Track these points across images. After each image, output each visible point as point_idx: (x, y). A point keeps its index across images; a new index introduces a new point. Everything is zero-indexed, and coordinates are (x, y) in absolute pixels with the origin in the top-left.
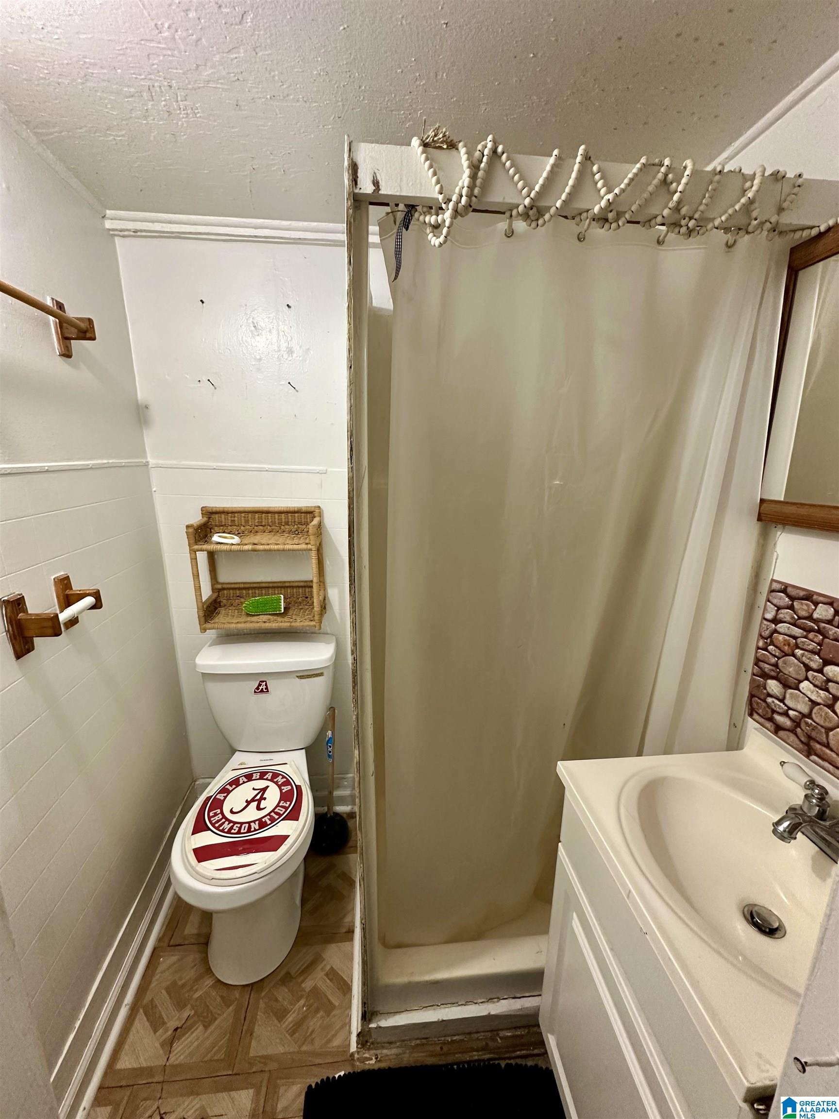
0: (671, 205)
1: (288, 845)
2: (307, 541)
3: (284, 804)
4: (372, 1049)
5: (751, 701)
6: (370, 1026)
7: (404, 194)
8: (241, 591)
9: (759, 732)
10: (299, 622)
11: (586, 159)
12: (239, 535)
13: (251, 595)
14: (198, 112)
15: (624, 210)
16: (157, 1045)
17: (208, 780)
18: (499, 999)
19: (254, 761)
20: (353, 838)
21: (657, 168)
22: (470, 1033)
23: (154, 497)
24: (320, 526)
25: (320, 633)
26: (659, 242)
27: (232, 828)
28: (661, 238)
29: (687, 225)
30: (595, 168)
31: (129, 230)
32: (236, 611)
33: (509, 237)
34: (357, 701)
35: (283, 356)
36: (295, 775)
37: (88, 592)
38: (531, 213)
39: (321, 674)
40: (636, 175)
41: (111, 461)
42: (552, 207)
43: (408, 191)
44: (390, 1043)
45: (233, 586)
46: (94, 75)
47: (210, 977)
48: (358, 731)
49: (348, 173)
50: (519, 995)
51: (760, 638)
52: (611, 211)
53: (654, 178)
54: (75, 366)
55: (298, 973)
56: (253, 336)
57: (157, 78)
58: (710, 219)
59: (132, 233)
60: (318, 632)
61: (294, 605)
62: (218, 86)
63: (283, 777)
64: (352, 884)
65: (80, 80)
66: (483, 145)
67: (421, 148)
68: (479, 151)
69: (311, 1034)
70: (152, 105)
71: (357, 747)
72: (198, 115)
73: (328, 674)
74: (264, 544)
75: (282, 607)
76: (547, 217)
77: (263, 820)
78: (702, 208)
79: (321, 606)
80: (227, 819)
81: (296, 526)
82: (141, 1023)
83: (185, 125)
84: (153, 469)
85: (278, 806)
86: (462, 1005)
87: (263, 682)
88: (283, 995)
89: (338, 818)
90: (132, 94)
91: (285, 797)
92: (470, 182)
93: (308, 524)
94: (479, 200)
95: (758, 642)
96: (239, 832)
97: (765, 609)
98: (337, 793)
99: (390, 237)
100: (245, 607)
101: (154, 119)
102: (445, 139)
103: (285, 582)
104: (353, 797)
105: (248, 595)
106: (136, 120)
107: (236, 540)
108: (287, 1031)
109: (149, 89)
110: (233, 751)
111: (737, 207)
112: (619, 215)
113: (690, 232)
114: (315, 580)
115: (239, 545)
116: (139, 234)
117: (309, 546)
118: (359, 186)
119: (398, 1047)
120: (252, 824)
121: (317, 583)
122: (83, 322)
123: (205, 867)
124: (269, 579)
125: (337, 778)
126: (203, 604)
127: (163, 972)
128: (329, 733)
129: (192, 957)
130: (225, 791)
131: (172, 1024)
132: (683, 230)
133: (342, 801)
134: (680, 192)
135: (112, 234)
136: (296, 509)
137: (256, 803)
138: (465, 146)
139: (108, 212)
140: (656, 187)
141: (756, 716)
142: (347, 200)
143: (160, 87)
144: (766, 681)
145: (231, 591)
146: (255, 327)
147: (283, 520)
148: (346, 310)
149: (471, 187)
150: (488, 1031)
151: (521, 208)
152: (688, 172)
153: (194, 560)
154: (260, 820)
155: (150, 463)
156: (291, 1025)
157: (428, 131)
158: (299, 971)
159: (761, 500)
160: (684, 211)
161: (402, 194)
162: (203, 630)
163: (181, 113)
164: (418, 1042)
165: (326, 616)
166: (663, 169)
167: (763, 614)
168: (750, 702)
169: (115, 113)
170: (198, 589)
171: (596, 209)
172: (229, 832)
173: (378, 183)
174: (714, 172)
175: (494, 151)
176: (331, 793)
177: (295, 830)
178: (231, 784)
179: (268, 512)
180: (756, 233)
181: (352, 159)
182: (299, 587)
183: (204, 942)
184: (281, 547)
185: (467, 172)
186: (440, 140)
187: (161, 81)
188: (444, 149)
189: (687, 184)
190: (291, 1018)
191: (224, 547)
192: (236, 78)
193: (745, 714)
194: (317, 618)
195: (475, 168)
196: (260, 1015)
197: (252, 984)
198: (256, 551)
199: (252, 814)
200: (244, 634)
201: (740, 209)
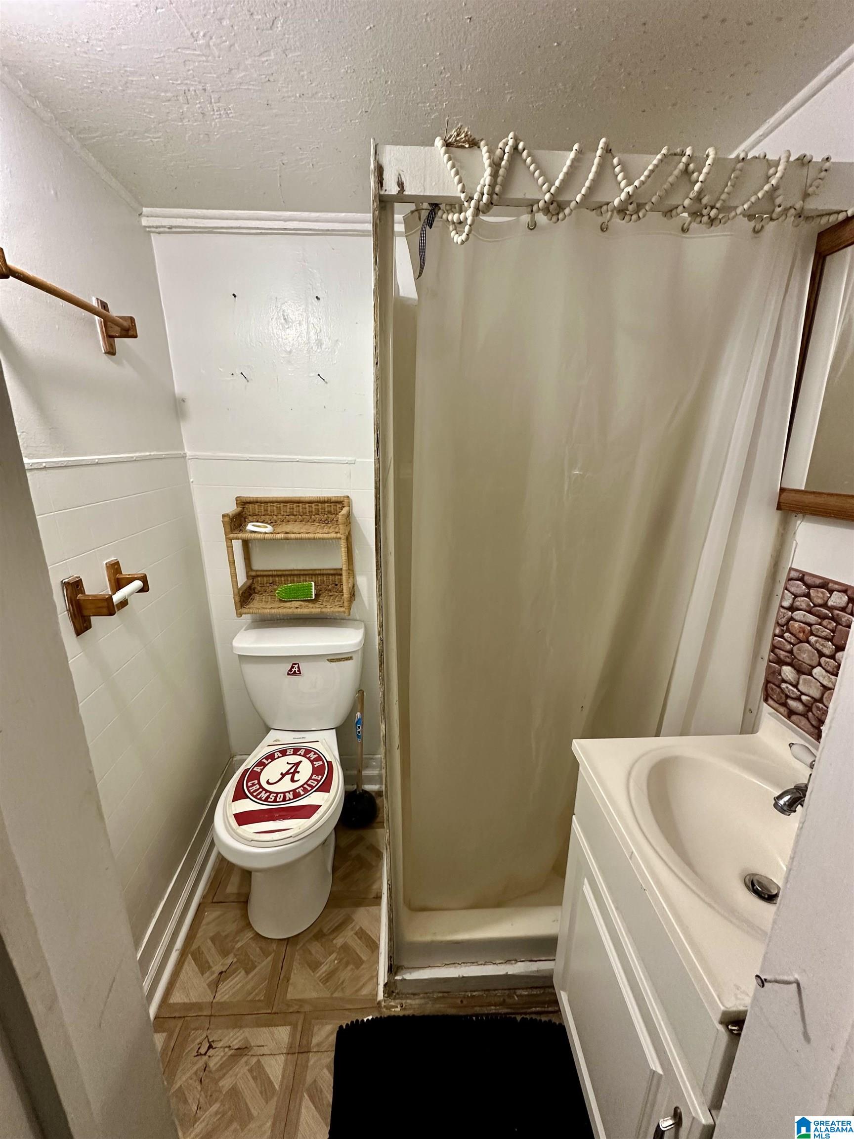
0: (692, 195)
1: (320, 814)
2: (337, 530)
3: (316, 778)
4: (398, 999)
5: (766, 686)
6: (396, 978)
7: (428, 193)
8: (274, 578)
9: (773, 716)
10: (329, 607)
11: (607, 152)
12: (272, 524)
13: (283, 582)
14: (231, 113)
15: (644, 201)
16: (205, 985)
17: (244, 757)
18: (516, 961)
19: (289, 739)
20: (380, 815)
21: (677, 158)
22: (488, 990)
23: (191, 486)
24: (349, 515)
25: (349, 620)
26: (684, 230)
27: (268, 797)
28: (685, 226)
29: (709, 215)
30: (615, 161)
31: (164, 227)
32: (270, 597)
33: (531, 229)
34: (383, 679)
35: (312, 348)
36: (326, 752)
37: (136, 576)
38: (551, 207)
39: (350, 658)
40: (656, 166)
41: (152, 453)
42: (572, 201)
43: (432, 191)
44: (414, 994)
45: (266, 573)
46: (134, 82)
47: (251, 931)
48: (384, 707)
49: (374, 175)
50: (535, 959)
51: (777, 625)
52: (631, 204)
53: (676, 168)
54: (119, 363)
55: (330, 931)
56: (284, 329)
57: (192, 83)
58: (731, 207)
59: (167, 230)
60: (347, 618)
61: (325, 592)
62: (250, 87)
63: (315, 753)
64: (379, 856)
65: (120, 88)
66: (504, 143)
67: (444, 148)
68: (501, 148)
69: (343, 982)
70: (187, 108)
71: (383, 721)
72: (231, 115)
73: (357, 658)
74: (295, 533)
75: (313, 594)
76: (567, 211)
77: (297, 791)
78: (723, 197)
79: (351, 594)
80: (264, 789)
81: (326, 516)
82: (190, 966)
83: (218, 125)
84: (190, 461)
85: (310, 778)
86: (482, 964)
87: (296, 664)
88: (316, 949)
89: (367, 795)
90: (168, 98)
91: (317, 771)
92: (491, 180)
93: (337, 514)
94: (500, 198)
95: (775, 629)
96: (275, 801)
97: (783, 597)
98: (365, 773)
99: (415, 232)
100: (278, 593)
101: (189, 121)
102: (467, 138)
103: (315, 570)
104: (380, 776)
105: (281, 582)
106: (172, 123)
107: (269, 529)
108: (320, 980)
109: (185, 93)
110: (268, 729)
111: (760, 195)
112: (640, 206)
113: (712, 221)
114: (345, 568)
115: (271, 533)
116: (174, 230)
117: (339, 535)
118: (384, 188)
119: (421, 998)
120: (287, 794)
121: (347, 570)
122: (126, 321)
123: (245, 830)
124: (300, 567)
125: (366, 758)
126: (239, 590)
127: (208, 924)
128: (358, 715)
129: (233, 913)
130: (261, 764)
131: (217, 969)
132: (705, 219)
133: (371, 779)
134: (701, 182)
135: (147, 232)
136: (326, 499)
137: (290, 775)
138: (487, 145)
139: (145, 209)
140: (677, 177)
141: (771, 702)
142: (373, 201)
143: (195, 91)
144: (781, 667)
145: (265, 578)
146: (285, 319)
147: (314, 510)
148: (372, 309)
149: (492, 186)
150: (505, 989)
151: (541, 204)
152: (709, 161)
153: (230, 548)
154: (294, 791)
155: (187, 455)
156: (324, 975)
157: (451, 131)
158: (332, 929)
159: (782, 490)
160: (705, 200)
161: (425, 194)
162: (240, 615)
163: (214, 114)
164: (440, 995)
165: (354, 603)
166: (684, 159)
167: (781, 602)
168: (766, 688)
169: (152, 117)
170: (234, 575)
171: (616, 202)
172: (266, 800)
173: (402, 184)
174: (738, 160)
175: (515, 148)
176: (360, 772)
177: (327, 801)
178: (267, 758)
179: (299, 502)
180: (780, 220)
181: (378, 162)
182: (329, 574)
183: (244, 901)
184: (311, 536)
185: (488, 171)
186: (462, 140)
187: (196, 85)
188: (466, 148)
189: (708, 173)
190: (324, 969)
191: (258, 536)
192: (267, 79)
193: (760, 700)
194: (346, 604)
195: (496, 165)
196: (296, 965)
197: (288, 939)
198: (288, 539)
199: (286, 785)
200: (277, 620)
201: (763, 197)
